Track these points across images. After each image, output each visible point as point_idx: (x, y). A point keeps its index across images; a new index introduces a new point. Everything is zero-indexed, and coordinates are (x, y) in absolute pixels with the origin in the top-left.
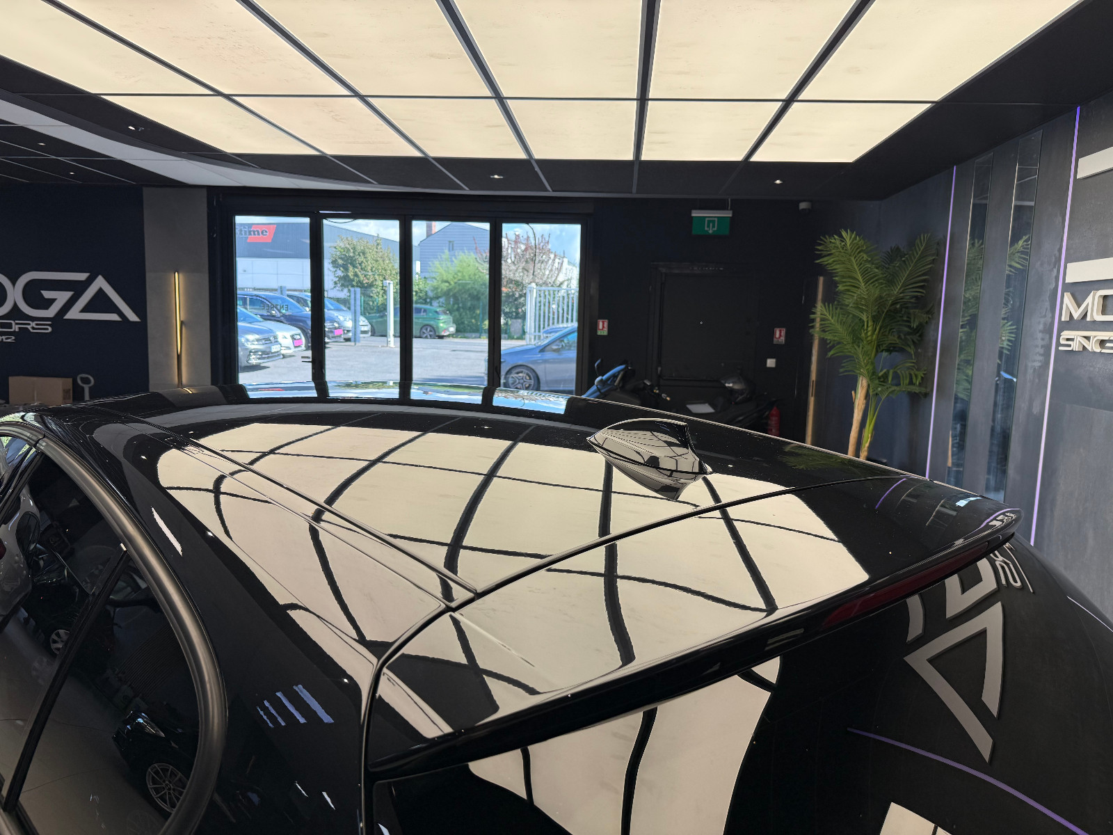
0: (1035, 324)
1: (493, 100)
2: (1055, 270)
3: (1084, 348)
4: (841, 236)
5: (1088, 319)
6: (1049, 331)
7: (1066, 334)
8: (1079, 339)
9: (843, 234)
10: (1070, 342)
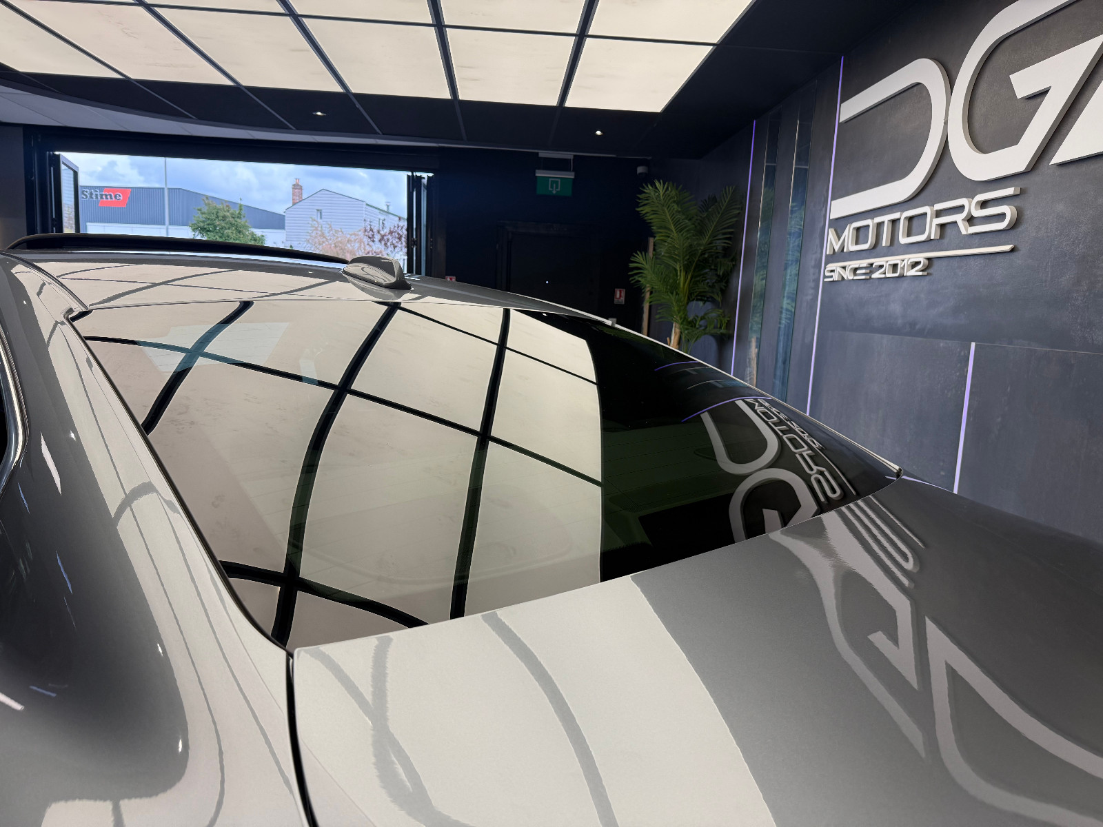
0: (810, 260)
2: (824, 209)
3: (843, 278)
4: (653, 185)
5: (845, 250)
6: (818, 267)
7: (831, 266)
8: (839, 269)
9: (657, 184)
10: (832, 274)
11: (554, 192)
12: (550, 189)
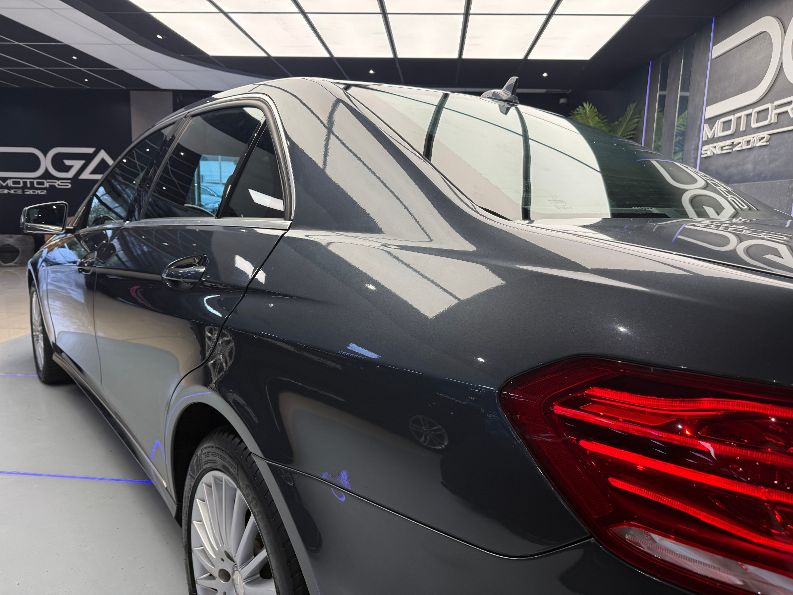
0: (689, 145)
1: (381, 15)
2: (701, 113)
3: (713, 153)
4: (583, 106)
5: (715, 136)
6: (697, 149)
7: (705, 148)
8: (711, 148)
9: (585, 105)
10: (707, 152)
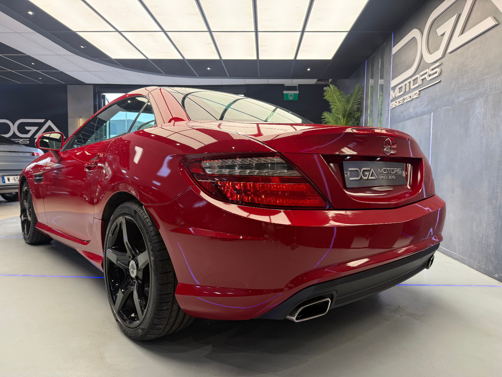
1: (208, 33)
2: (389, 85)
3: (396, 105)
5: (396, 96)
6: (389, 105)
7: (392, 103)
10: (393, 105)
11: (291, 99)
12: (289, 98)
